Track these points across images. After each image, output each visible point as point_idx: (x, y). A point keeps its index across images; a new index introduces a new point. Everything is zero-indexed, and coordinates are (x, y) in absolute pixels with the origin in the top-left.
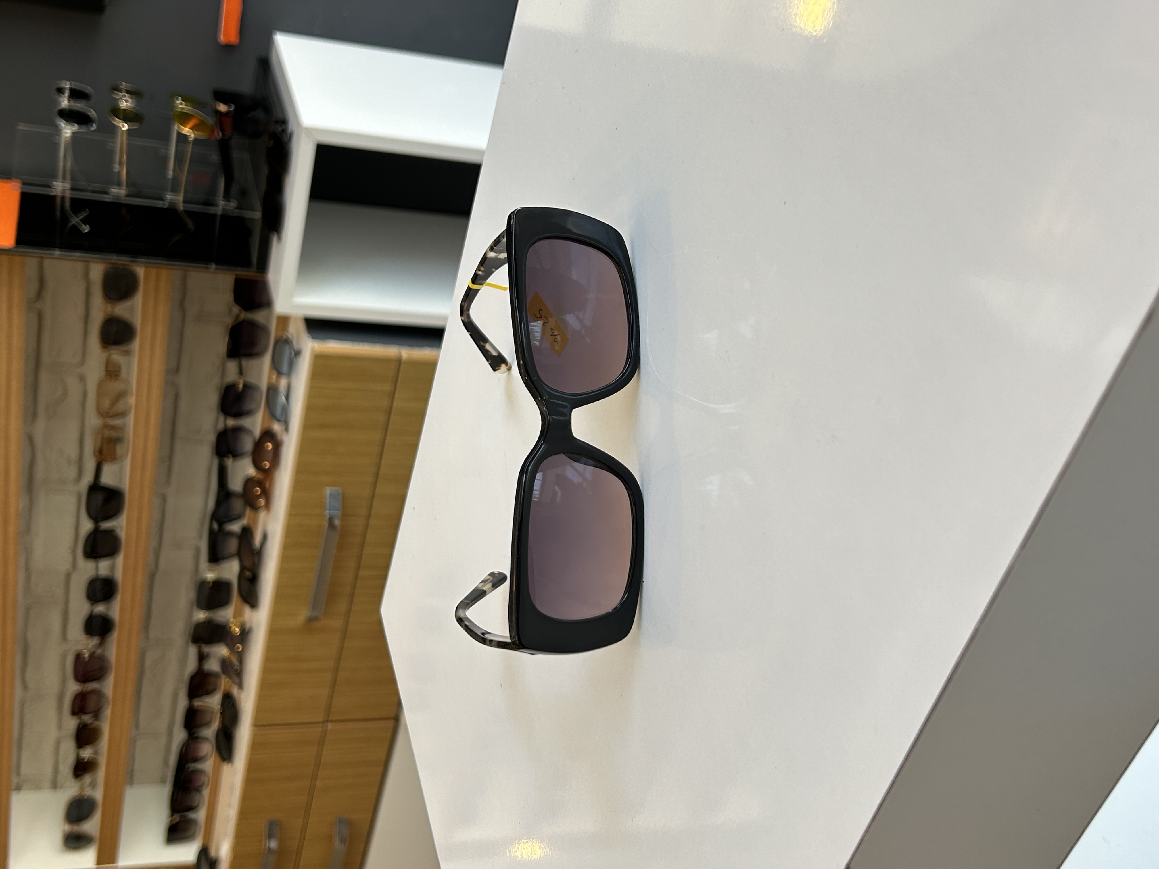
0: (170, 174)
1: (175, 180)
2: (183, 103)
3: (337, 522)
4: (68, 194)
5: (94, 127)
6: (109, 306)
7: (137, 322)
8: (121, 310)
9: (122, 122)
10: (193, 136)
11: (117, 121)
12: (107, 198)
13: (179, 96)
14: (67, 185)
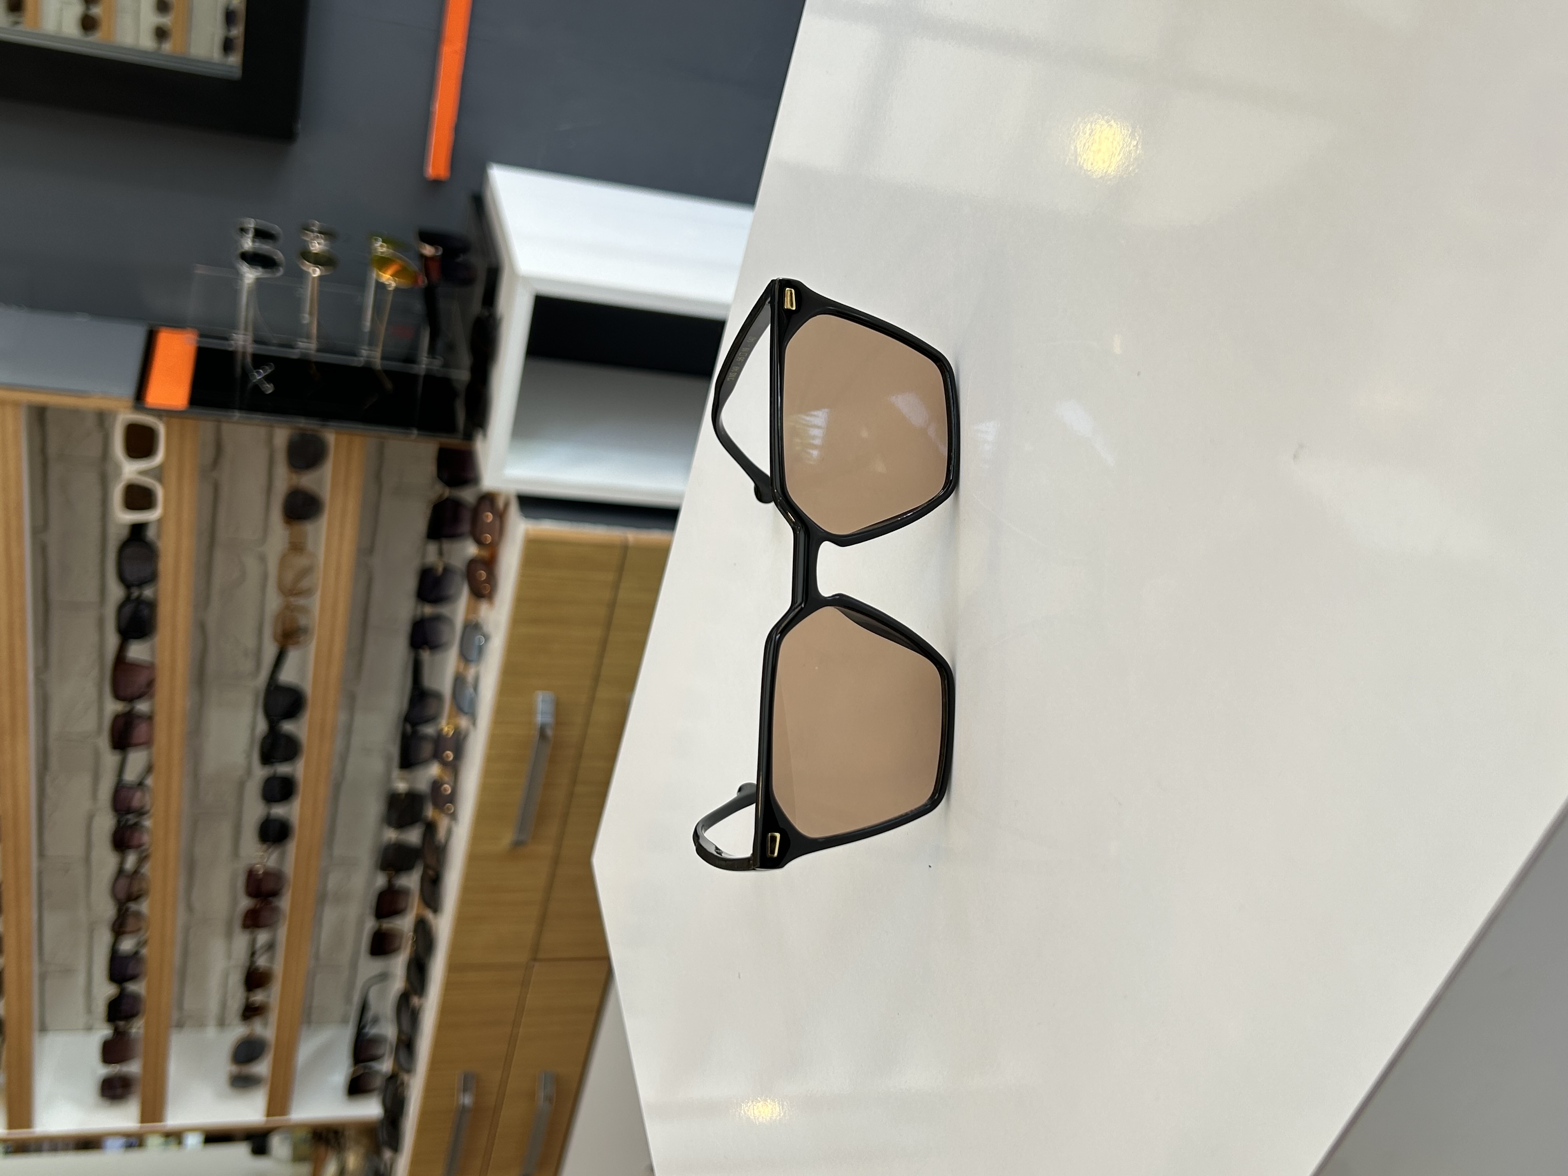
0: (367, 324)
1: (373, 332)
2: (384, 244)
3: (549, 732)
4: (250, 348)
5: (281, 272)
6: (294, 476)
7: (326, 494)
8: (307, 481)
9: (315, 267)
10: (394, 285)
11: (306, 264)
12: (294, 354)
13: (380, 237)
14: (250, 338)
